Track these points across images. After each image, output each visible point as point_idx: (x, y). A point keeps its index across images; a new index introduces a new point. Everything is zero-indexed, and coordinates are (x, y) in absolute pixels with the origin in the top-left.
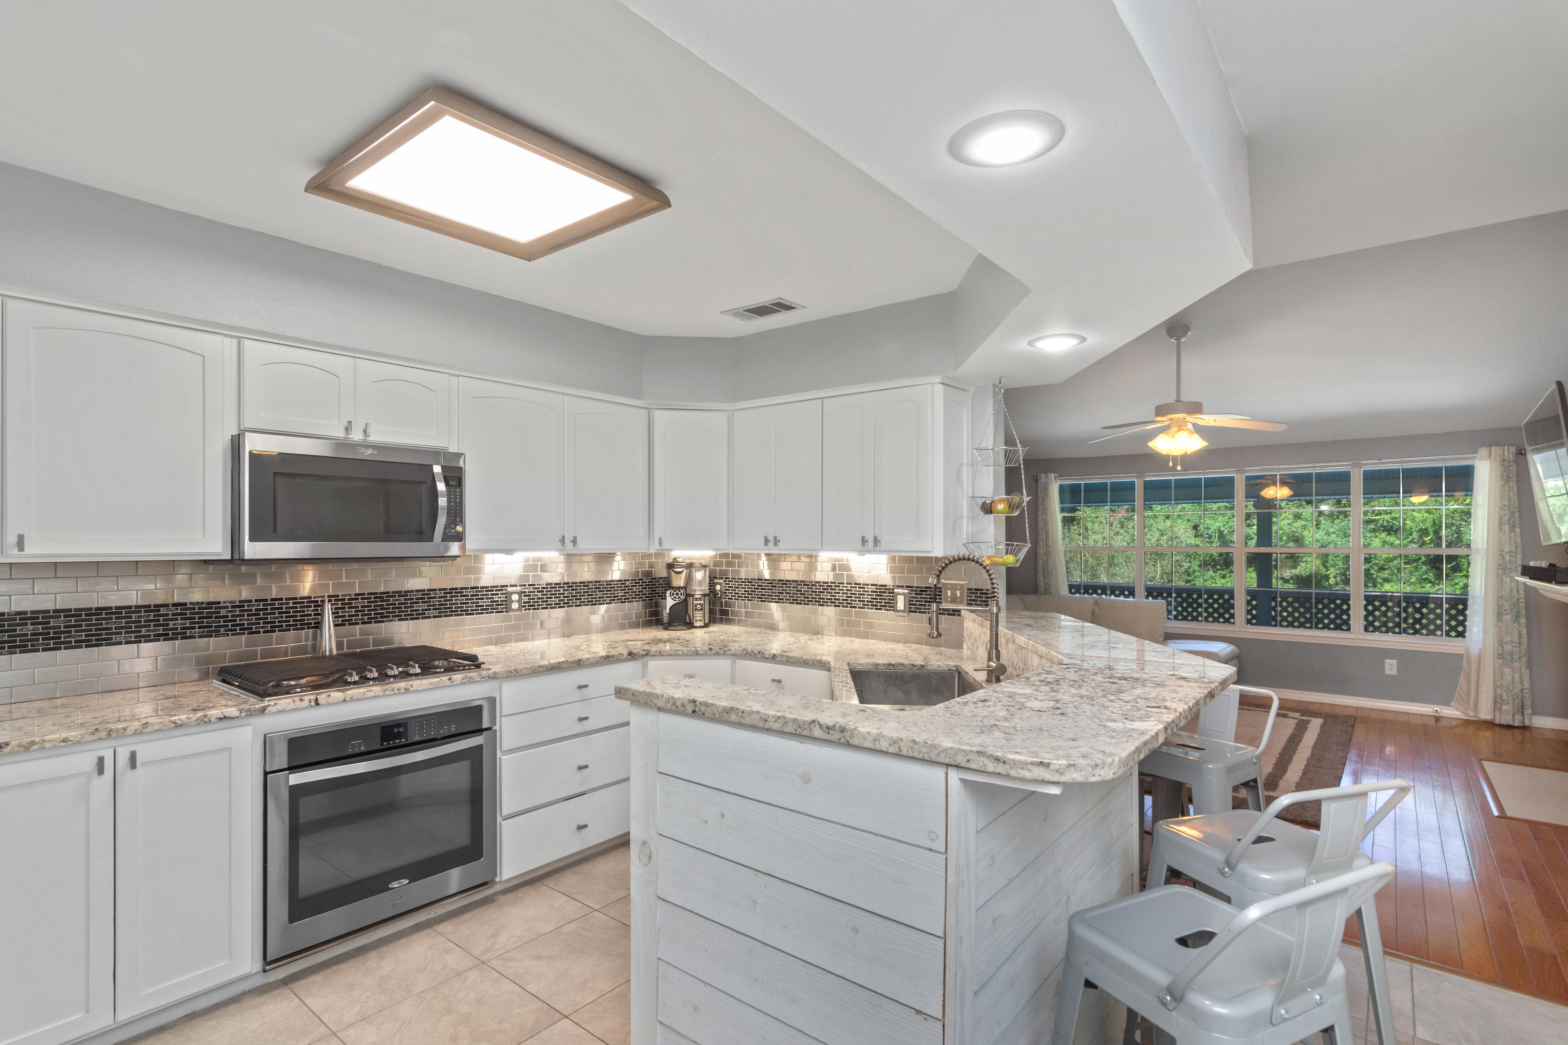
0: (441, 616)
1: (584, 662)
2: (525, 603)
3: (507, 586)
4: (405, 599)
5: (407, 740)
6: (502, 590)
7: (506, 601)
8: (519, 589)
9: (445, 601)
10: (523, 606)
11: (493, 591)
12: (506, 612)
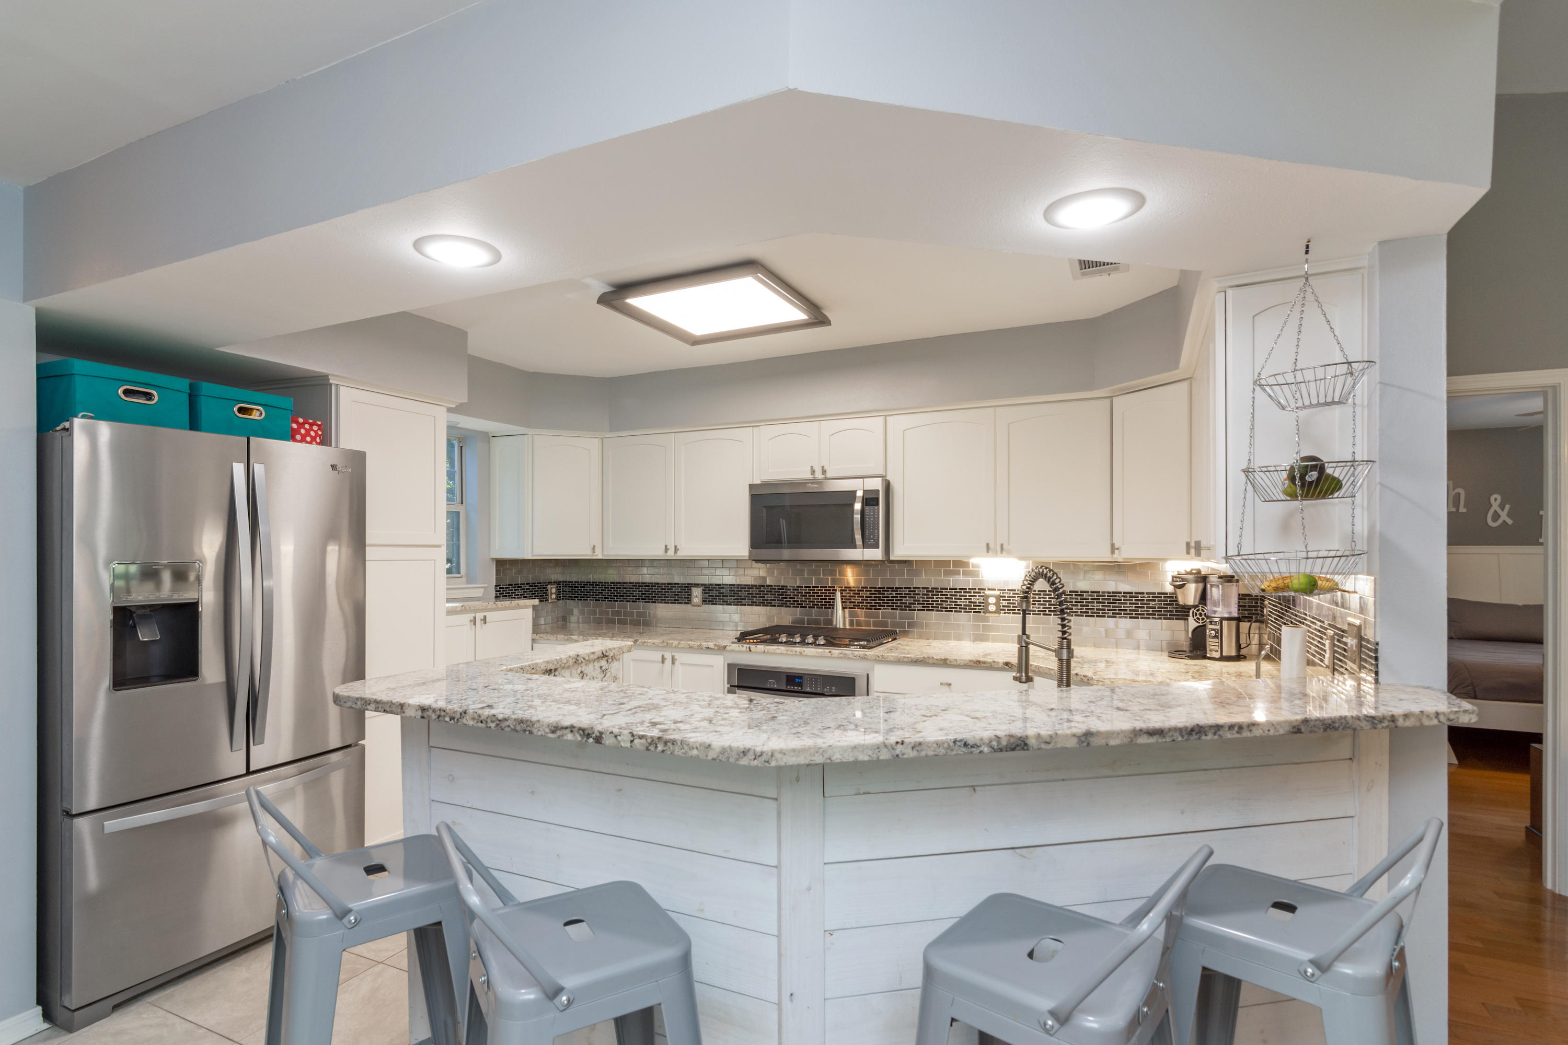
0: (924, 610)
1: (951, 662)
2: (1003, 606)
3: (985, 590)
4: (896, 594)
5: (802, 689)
6: (980, 593)
7: (983, 603)
8: (997, 593)
9: (927, 598)
10: (1001, 610)
11: (971, 592)
12: (983, 612)
